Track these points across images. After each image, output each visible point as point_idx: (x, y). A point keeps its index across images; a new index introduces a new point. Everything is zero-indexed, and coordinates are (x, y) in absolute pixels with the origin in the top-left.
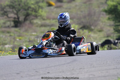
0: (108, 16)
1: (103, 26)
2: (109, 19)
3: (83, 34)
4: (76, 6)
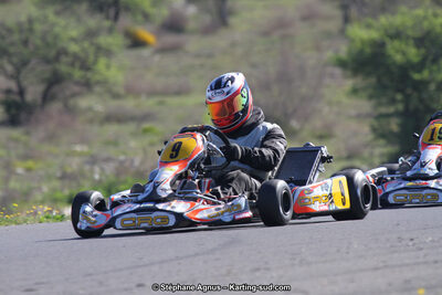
0: (349, 83)
1: (331, 117)
2: (355, 91)
4: (233, 45)
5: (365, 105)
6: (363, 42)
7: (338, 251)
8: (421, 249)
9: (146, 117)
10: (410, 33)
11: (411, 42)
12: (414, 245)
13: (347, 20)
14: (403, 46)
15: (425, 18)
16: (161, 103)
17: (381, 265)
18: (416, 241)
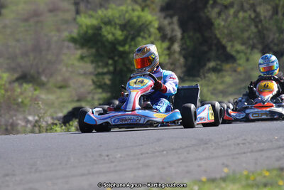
0: (79, 52)
1: (67, 74)
2: (82, 58)
3: (21, 93)
4: (5, 27)
5: (89, 67)
6: (87, 27)
7: (60, 163)
8: (112, 162)
10: (117, 21)
11: (118, 27)
12: (109, 159)
13: (78, 12)
14: (113, 29)
15: (127, 12)
17: (87, 172)
18: (110, 157)
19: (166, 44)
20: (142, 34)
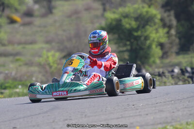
4: (55, 21)
5: (114, 47)
6: (112, 19)
7: (102, 111)
8: (137, 109)
9: (17, 54)
10: (132, 15)
11: (133, 19)
13: (105, 10)
14: (130, 21)
15: (139, 8)
16: (24, 48)
17: (120, 116)
18: (135, 106)
19: (166, 30)
20: (149, 23)
